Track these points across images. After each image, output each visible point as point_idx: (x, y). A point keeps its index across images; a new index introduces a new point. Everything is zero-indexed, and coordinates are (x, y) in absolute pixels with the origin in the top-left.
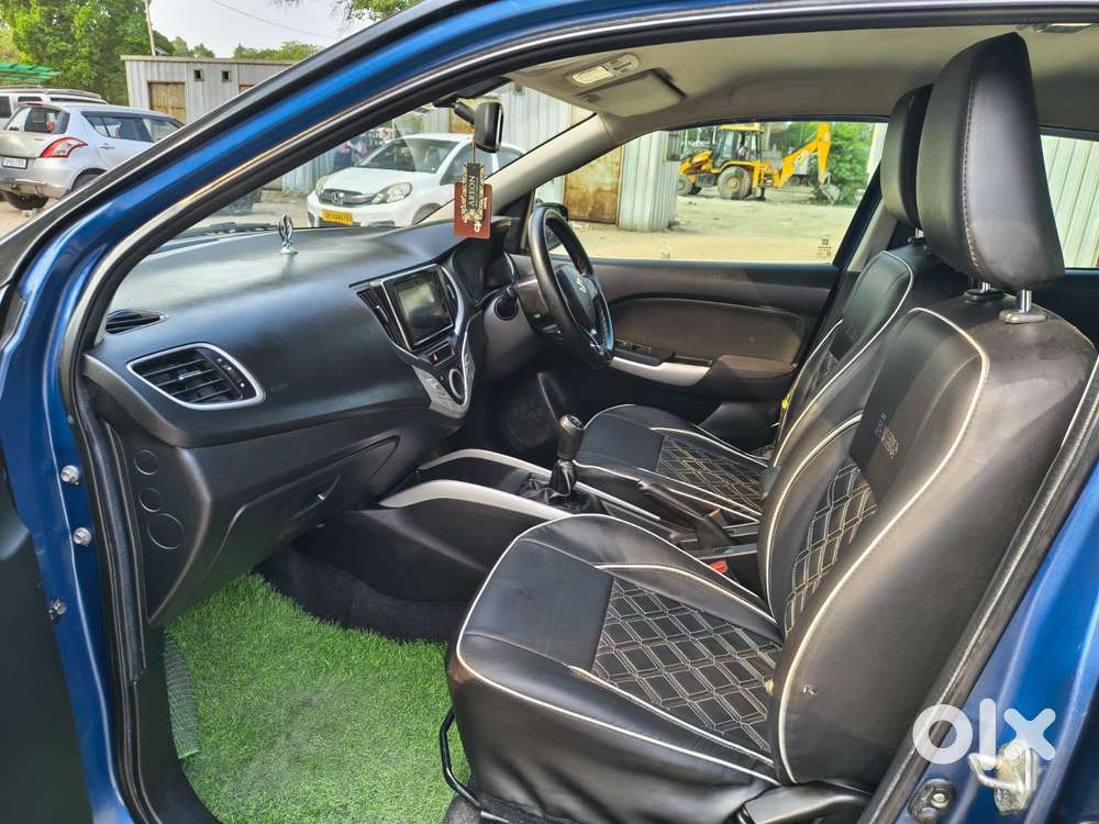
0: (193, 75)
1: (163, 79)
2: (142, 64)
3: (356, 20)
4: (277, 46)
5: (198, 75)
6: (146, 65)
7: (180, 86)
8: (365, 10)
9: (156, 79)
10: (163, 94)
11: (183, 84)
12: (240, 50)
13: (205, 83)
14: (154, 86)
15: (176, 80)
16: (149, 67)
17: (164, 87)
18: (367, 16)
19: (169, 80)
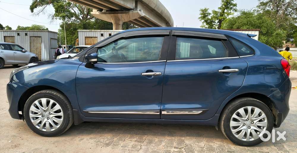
0: (17, 34)
1: (8, 35)
2: (2, 32)
3: (55, 19)
4: (30, 26)
5: (18, 34)
6: (3, 32)
7: (13, 37)
8: (58, 17)
9: (6, 35)
10: (8, 39)
11: (14, 36)
12: (19, 27)
13: (21, 36)
14: (6, 37)
15: (12, 35)
16: (4, 33)
17: (9, 37)
18: (58, 18)
19: (10, 36)
